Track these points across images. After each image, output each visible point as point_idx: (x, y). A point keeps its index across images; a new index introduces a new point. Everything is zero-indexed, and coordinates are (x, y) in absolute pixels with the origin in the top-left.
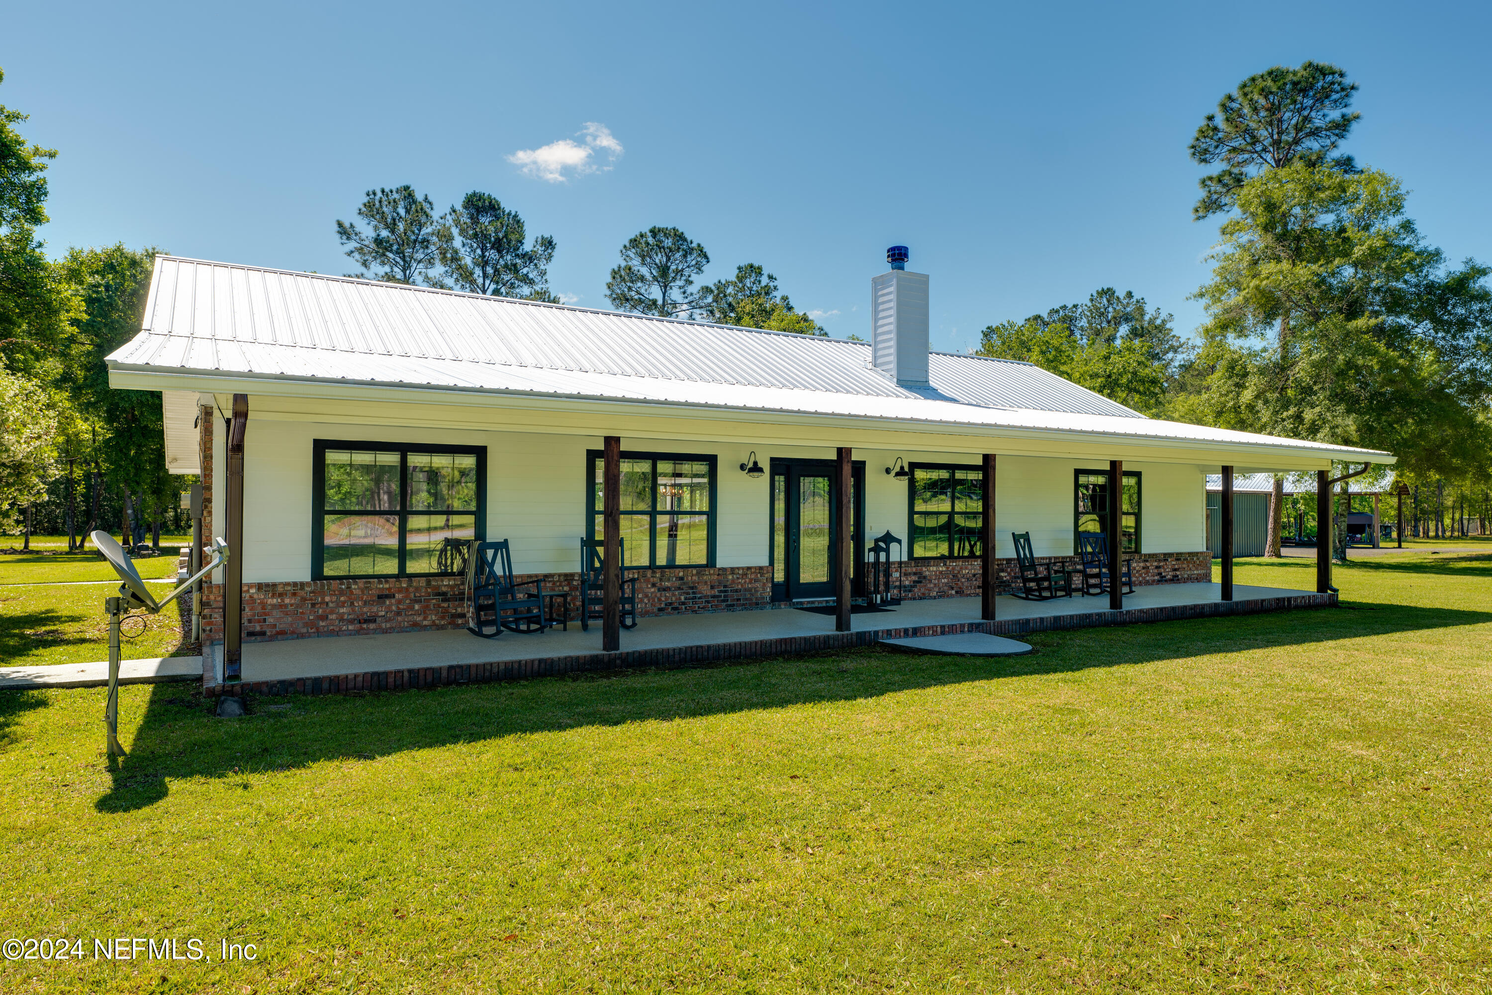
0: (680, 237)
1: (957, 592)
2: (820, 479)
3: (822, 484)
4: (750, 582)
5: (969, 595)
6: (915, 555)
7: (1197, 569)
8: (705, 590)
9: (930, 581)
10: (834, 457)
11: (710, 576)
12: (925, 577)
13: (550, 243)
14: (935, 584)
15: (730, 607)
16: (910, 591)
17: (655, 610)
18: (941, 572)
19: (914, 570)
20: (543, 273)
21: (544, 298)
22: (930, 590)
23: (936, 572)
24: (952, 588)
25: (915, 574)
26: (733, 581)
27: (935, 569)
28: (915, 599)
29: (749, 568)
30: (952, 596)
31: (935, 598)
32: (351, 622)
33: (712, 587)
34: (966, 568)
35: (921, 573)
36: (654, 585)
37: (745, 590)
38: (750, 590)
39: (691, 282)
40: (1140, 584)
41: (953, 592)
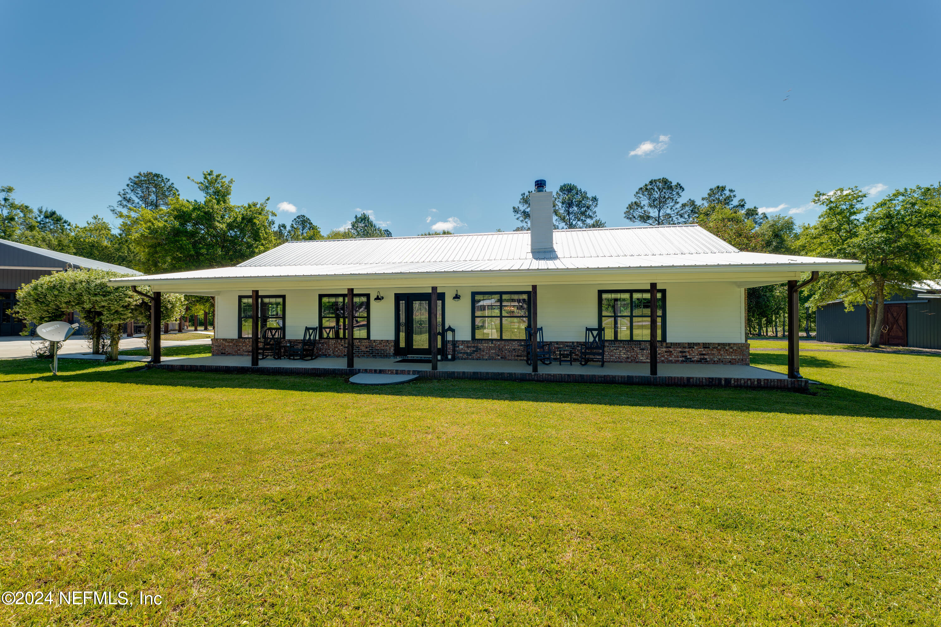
0: (665, 181)
1: (501, 358)
2: (424, 302)
3: (425, 304)
4: (384, 346)
5: (509, 360)
6: (476, 338)
7: (729, 355)
8: (363, 349)
9: (483, 351)
10: (430, 291)
11: (366, 343)
12: (480, 349)
13: (595, 199)
14: (487, 353)
15: (374, 356)
16: (470, 355)
17: (343, 355)
18: (490, 347)
19: (473, 345)
20: (595, 212)
21: (598, 225)
22: (483, 355)
23: (487, 347)
24: (499, 356)
25: (474, 347)
26: (375, 346)
27: (486, 345)
28: (473, 359)
29: (382, 341)
30: (499, 359)
31: (486, 360)
32: (246, 352)
33: (366, 348)
34: (508, 346)
35: (477, 347)
36: (342, 345)
37: (381, 350)
38: (383, 350)
39: (678, 203)
40: (663, 362)
41: (499, 358)
